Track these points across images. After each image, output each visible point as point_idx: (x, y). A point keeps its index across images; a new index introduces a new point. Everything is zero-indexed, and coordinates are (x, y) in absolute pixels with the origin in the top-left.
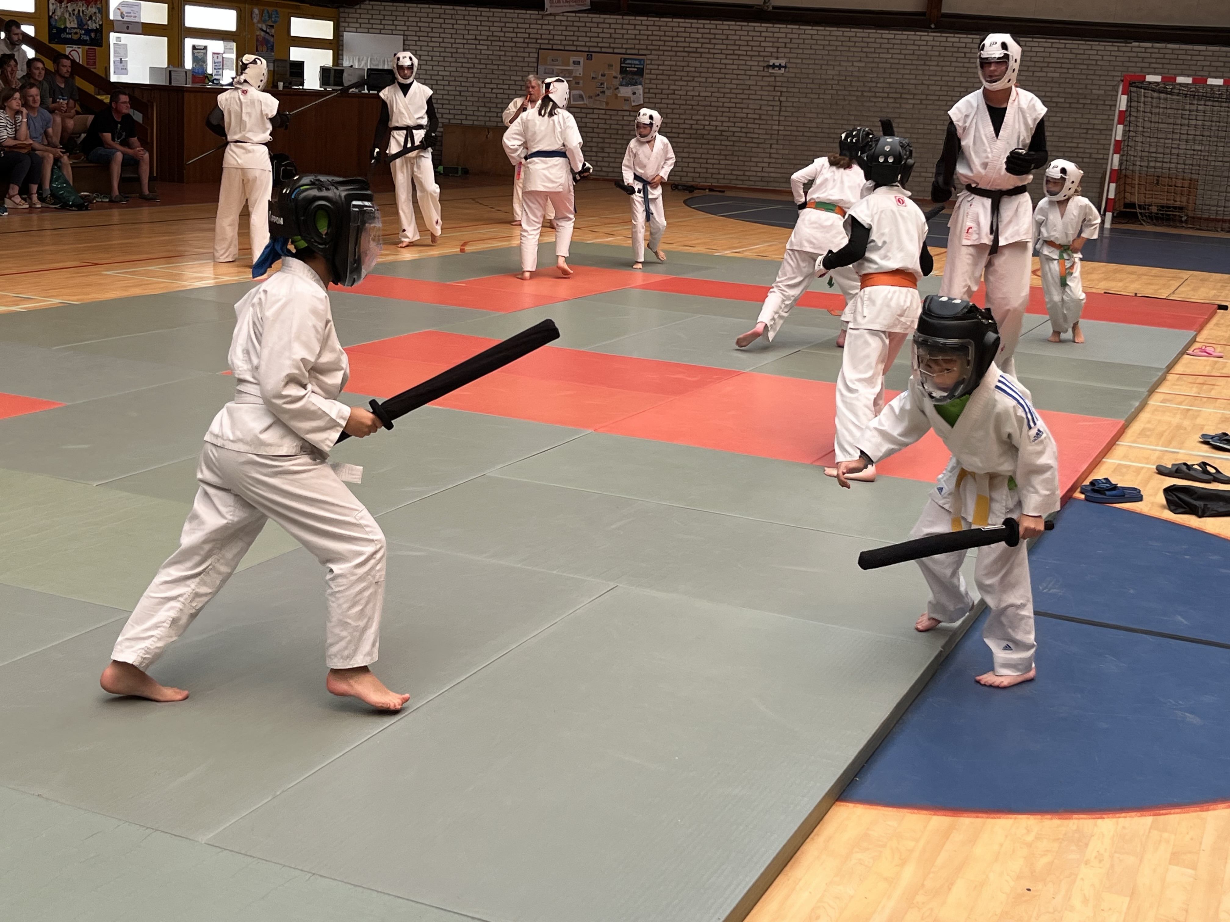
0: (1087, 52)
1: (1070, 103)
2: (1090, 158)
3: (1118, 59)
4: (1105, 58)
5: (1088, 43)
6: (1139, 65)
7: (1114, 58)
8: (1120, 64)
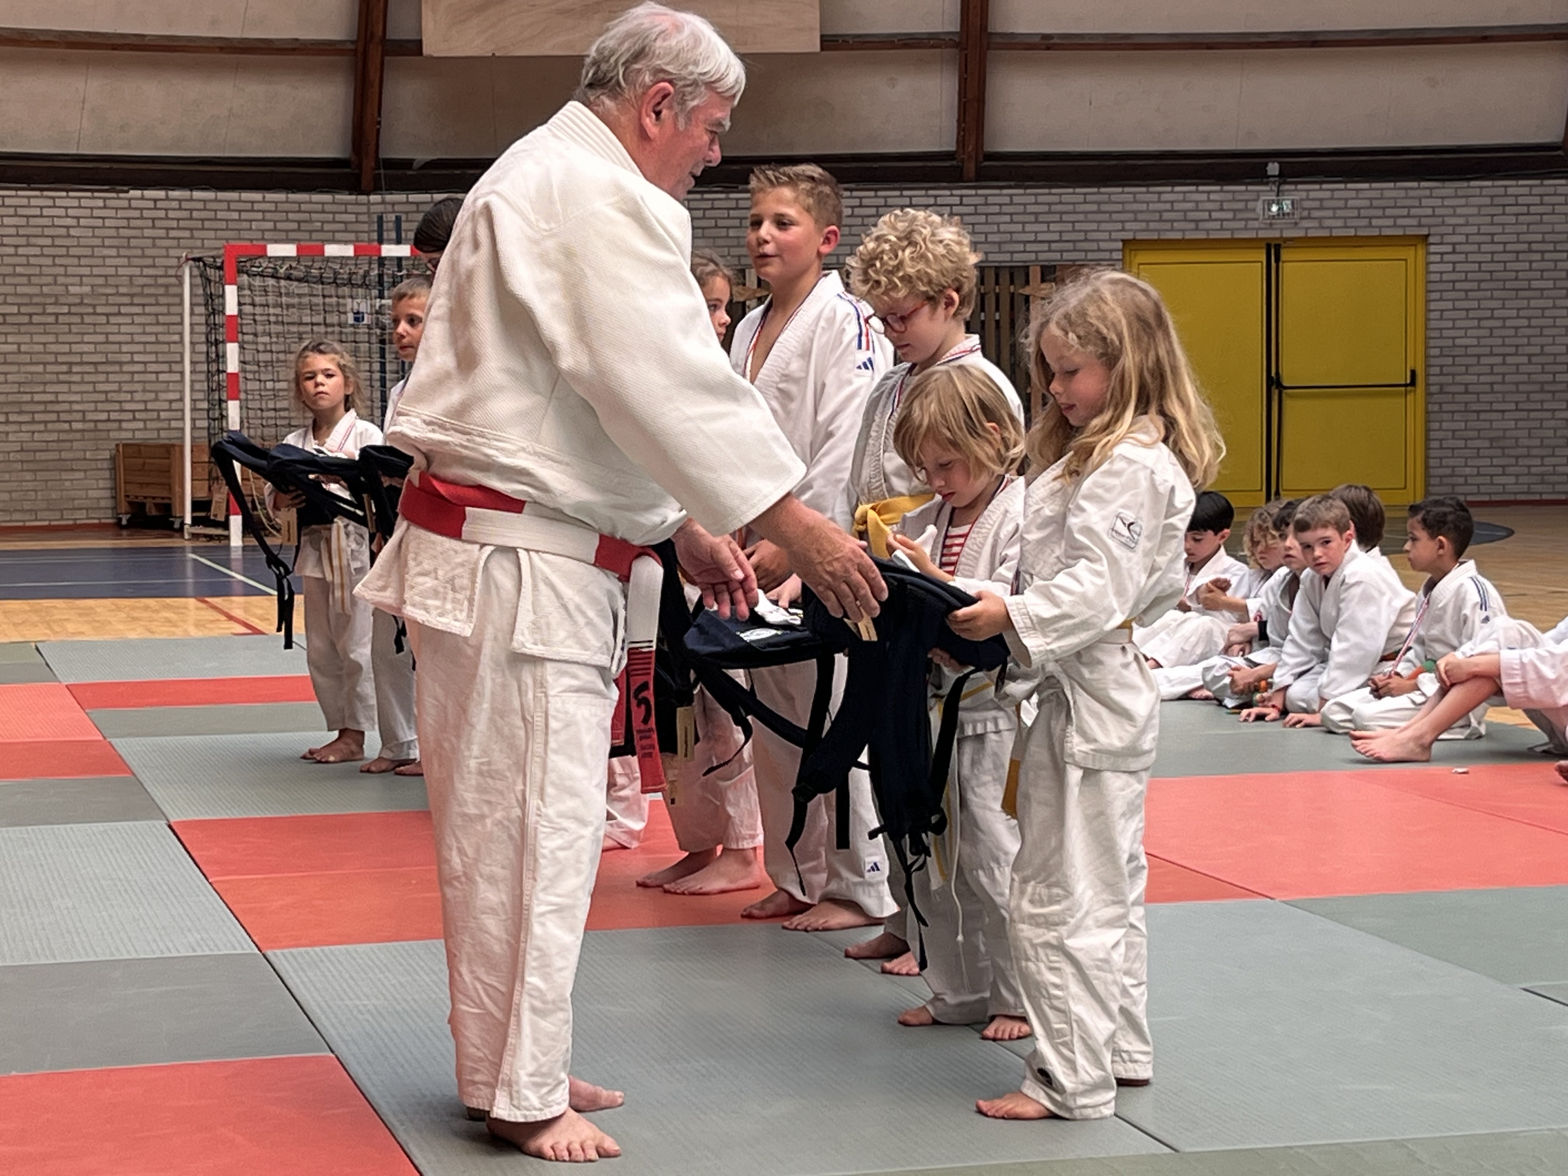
0: (46, 212)
1: (30, 315)
2: (84, 421)
3: (108, 223)
4: (83, 222)
5: (46, 193)
6: (147, 233)
7: (99, 222)
8: (113, 232)
